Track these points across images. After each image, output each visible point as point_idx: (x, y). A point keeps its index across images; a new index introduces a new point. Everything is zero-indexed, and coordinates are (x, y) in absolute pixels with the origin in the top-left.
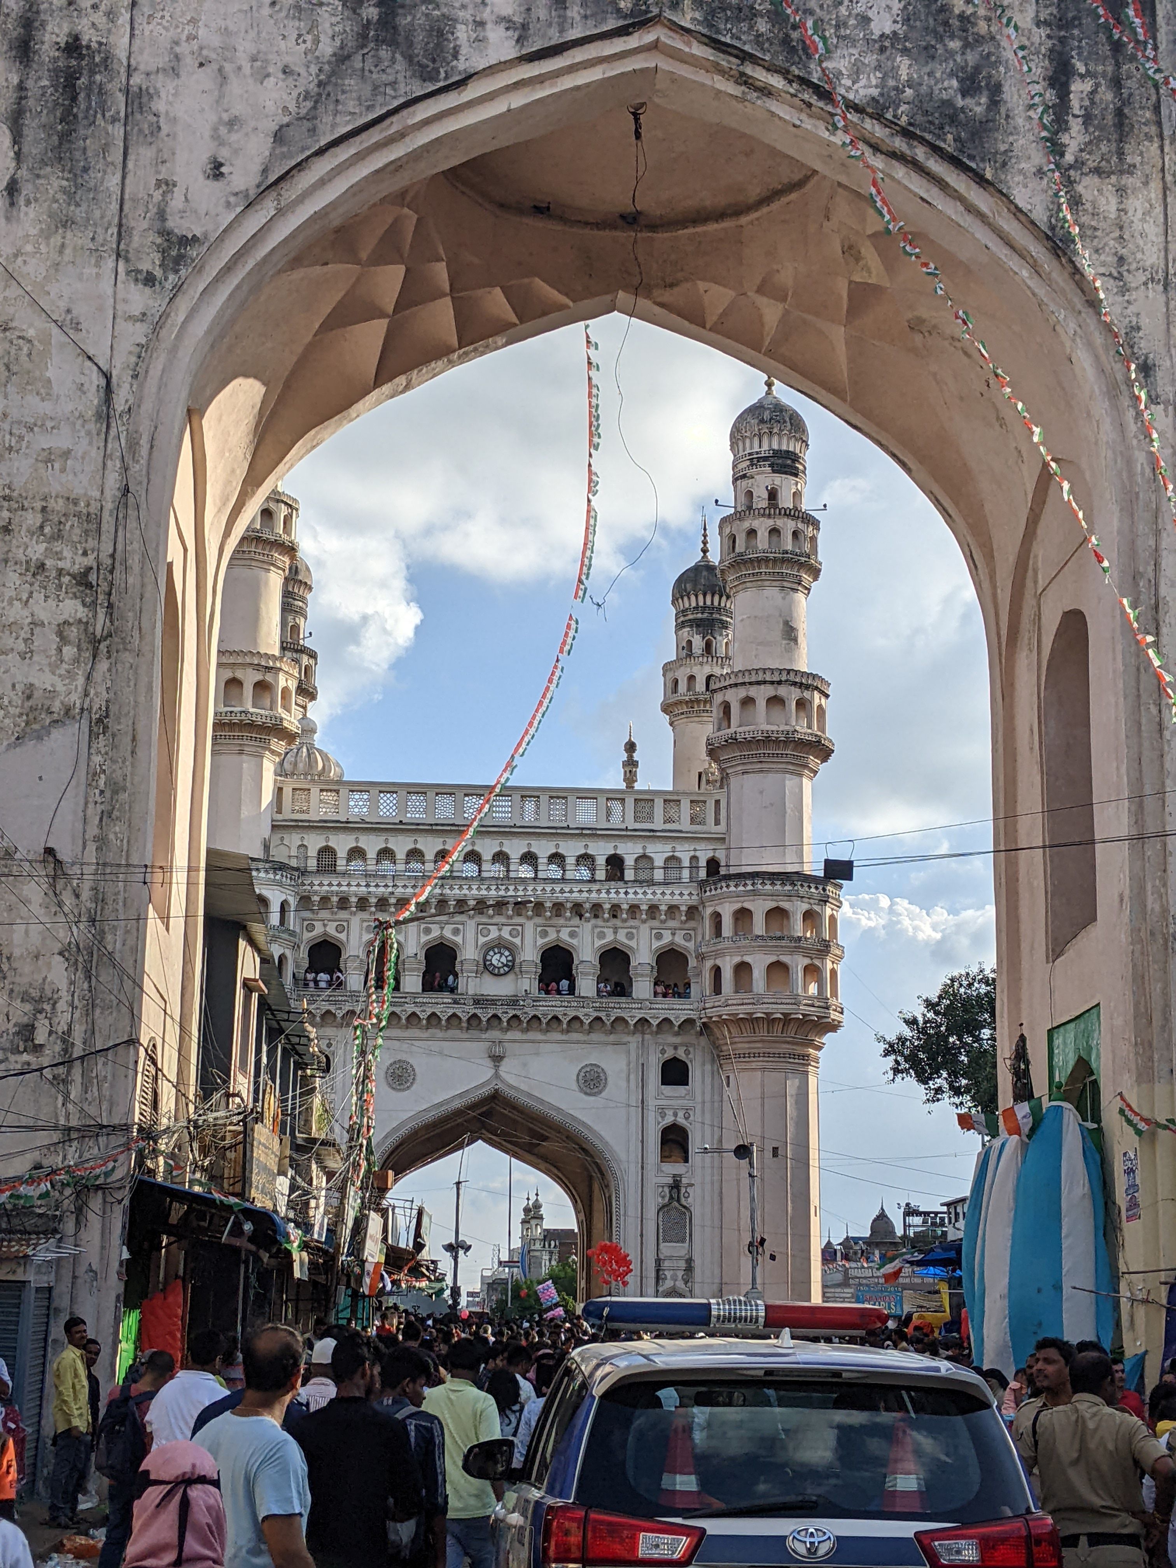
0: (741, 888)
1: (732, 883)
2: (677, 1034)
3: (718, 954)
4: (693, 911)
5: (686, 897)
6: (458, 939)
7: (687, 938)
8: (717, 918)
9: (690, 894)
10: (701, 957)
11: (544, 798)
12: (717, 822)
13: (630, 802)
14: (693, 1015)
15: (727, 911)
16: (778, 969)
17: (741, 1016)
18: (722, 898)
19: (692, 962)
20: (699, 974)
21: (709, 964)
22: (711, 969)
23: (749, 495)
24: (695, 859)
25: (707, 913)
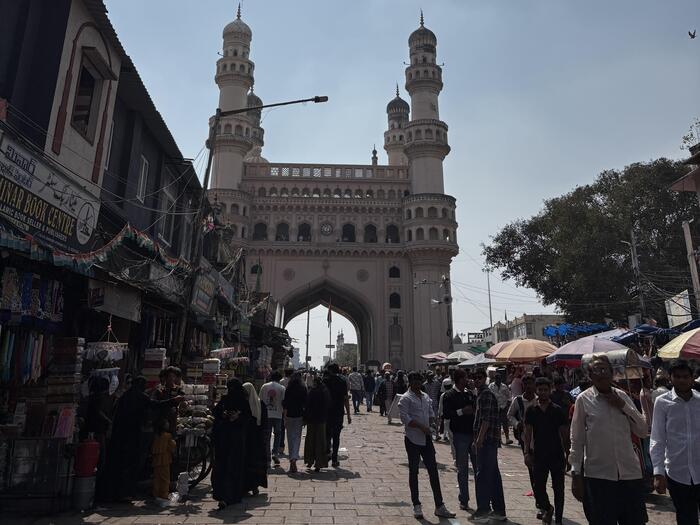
0: (418, 200)
1: (414, 198)
2: (395, 257)
3: (410, 225)
4: (400, 210)
5: (397, 205)
6: (311, 222)
7: (398, 221)
8: (409, 212)
9: (399, 204)
10: (403, 228)
11: (343, 169)
12: (408, 177)
13: (375, 170)
14: (401, 250)
15: (413, 209)
16: (433, 230)
17: (420, 249)
18: (411, 204)
19: (400, 230)
20: (403, 233)
21: (406, 229)
22: (408, 231)
23: (416, 60)
24: (400, 191)
25: (405, 210)
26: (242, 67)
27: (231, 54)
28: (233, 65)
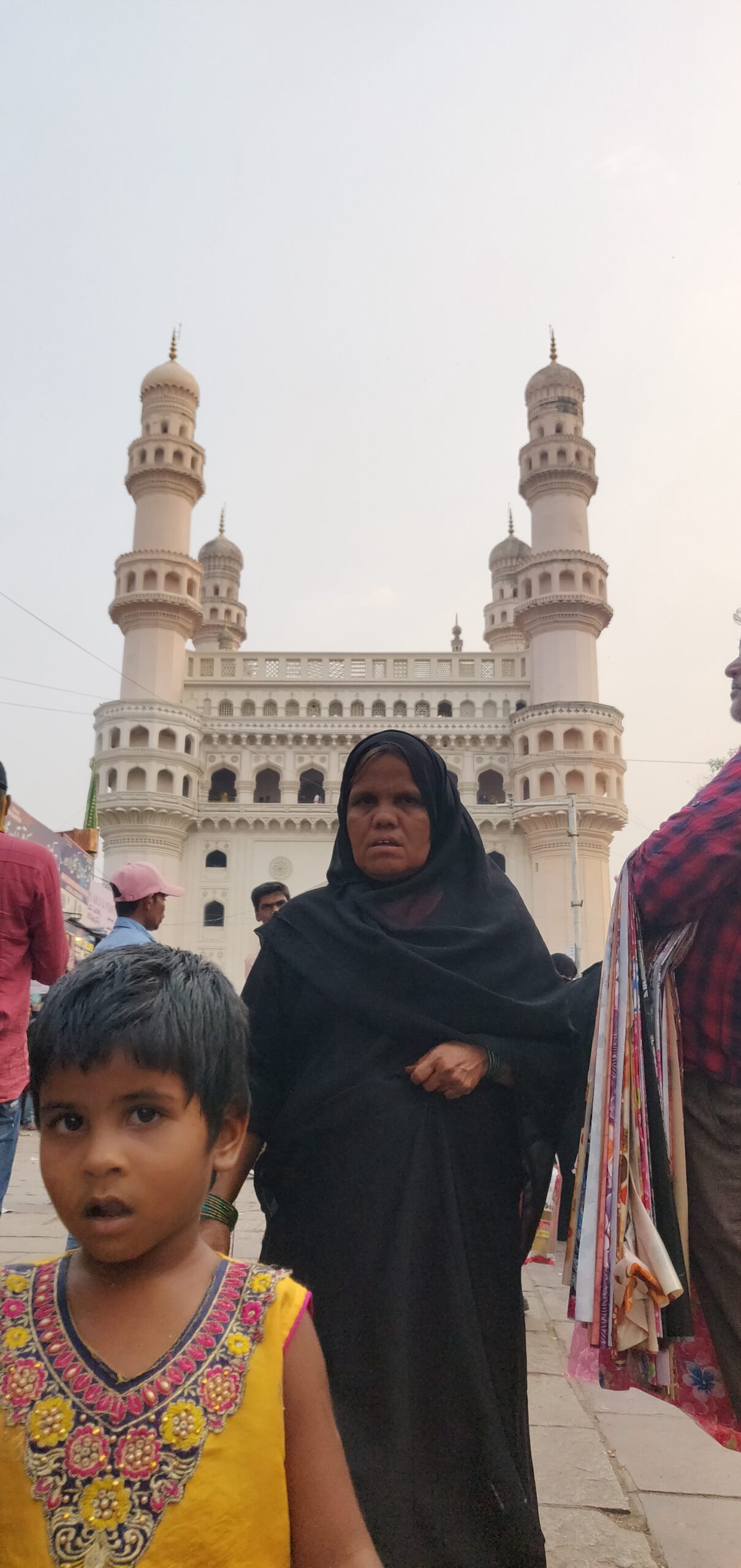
0: (543, 716)
1: (536, 713)
2: (494, 833)
3: (527, 767)
4: (506, 740)
5: (500, 729)
6: (324, 765)
7: (502, 761)
8: (525, 741)
9: (504, 726)
10: (513, 773)
11: (390, 661)
12: (523, 675)
13: (455, 661)
14: (508, 817)
15: (533, 735)
16: (575, 777)
17: (546, 814)
18: (528, 726)
19: (506, 780)
20: (512, 785)
21: (519, 777)
22: (522, 779)
23: (541, 431)
24: (506, 702)
25: (517, 738)
26: (178, 455)
27: (156, 429)
28: (159, 453)
